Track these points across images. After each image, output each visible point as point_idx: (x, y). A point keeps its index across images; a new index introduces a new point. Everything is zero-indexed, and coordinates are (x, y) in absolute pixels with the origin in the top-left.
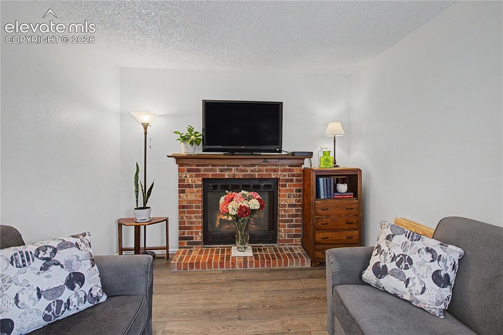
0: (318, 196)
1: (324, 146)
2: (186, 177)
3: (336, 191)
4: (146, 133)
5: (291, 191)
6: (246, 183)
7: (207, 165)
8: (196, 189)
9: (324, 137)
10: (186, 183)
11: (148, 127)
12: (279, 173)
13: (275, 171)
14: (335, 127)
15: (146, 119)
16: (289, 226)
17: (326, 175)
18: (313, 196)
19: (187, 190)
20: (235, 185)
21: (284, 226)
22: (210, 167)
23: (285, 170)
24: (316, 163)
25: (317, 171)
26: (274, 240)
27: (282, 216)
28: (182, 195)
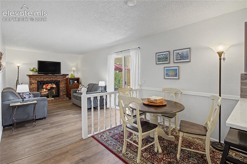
0: (70, 84)
1: (71, 73)
2: (32, 81)
3: (74, 82)
4: (18, 69)
5: (63, 83)
6: (50, 82)
7: (39, 78)
8: (35, 84)
9: (71, 71)
10: (32, 82)
11: (19, 67)
12: (60, 79)
13: (59, 79)
14: (74, 69)
15: (19, 65)
16: (63, 92)
17: (72, 79)
18: (69, 84)
19: (32, 84)
20: (47, 83)
21: (62, 92)
22: (40, 78)
23: (62, 79)
24: (69, 77)
25: (70, 78)
26: (59, 96)
27: (61, 90)
28: (31, 86)
